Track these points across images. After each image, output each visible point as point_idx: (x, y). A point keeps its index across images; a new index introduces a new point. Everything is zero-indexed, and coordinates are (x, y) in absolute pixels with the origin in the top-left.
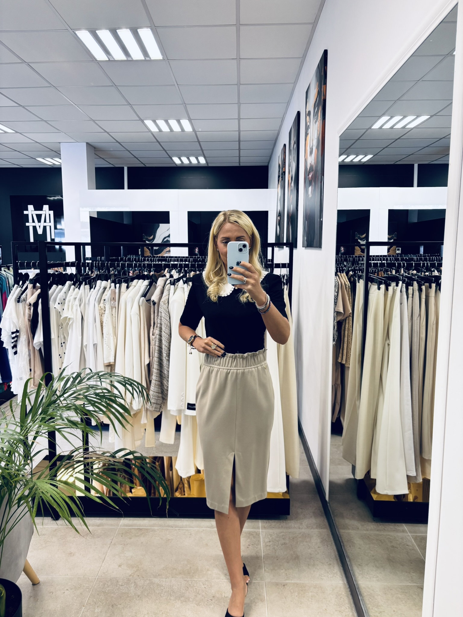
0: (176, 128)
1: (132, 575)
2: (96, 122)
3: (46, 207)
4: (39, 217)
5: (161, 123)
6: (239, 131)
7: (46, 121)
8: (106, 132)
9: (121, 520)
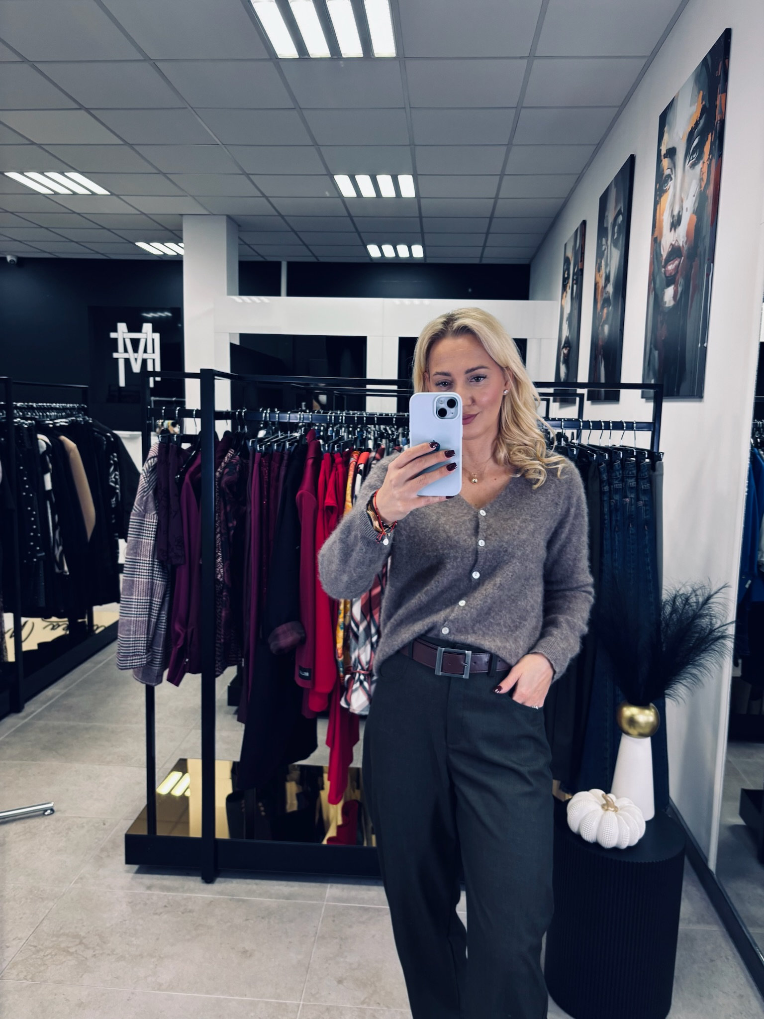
0: (388, 191)
1: (367, 1000)
2: (251, 176)
3: (147, 327)
4: (135, 343)
5: (364, 181)
6: (496, 198)
7: (164, 174)
8: (264, 196)
9: (327, 887)
